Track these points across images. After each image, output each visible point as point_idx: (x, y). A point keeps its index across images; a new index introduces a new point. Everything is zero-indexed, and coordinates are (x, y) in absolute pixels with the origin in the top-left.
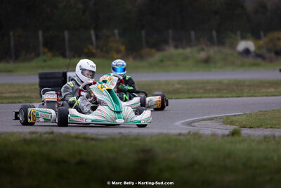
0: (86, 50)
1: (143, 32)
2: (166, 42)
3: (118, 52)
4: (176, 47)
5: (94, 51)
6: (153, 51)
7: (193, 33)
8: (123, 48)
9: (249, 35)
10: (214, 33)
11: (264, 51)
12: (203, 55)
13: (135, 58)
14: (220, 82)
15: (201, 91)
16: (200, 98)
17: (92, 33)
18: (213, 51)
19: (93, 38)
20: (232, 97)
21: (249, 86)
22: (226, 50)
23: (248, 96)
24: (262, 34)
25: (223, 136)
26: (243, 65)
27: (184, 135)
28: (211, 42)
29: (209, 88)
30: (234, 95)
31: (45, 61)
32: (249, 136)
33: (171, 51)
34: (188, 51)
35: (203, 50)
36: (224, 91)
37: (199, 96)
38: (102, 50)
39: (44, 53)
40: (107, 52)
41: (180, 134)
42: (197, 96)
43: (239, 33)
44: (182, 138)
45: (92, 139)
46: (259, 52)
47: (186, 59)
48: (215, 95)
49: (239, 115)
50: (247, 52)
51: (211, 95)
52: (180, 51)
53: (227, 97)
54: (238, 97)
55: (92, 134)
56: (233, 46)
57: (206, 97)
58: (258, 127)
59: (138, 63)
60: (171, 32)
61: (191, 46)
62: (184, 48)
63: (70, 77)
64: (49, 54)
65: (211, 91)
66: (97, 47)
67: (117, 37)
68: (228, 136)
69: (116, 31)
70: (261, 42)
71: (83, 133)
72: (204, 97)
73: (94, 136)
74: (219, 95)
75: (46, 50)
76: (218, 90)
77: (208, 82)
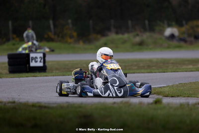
0: (46, 36)
1: (91, 22)
2: (109, 29)
3: (71, 37)
4: (117, 33)
5: (53, 36)
6: (99, 36)
7: (130, 22)
8: (75, 34)
9: (173, 23)
10: (147, 22)
11: (185, 36)
12: (138, 39)
13: (84, 42)
14: (151, 61)
15: (136, 68)
16: (134, 73)
17: (51, 22)
18: (146, 36)
19: (52, 26)
20: (159, 72)
21: (173, 63)
22: (156, 36)
23: (171, 72)
24: (184, 22)
25: (149, 104)
26: (169, 47)
27: (118, 103)
28: (145, 29)
29: (141, 65)
30: (161, 70)
31: (14, 44)
32: (168, 104)
33: (113, 36)
34: (126, 36)
35: (138, 35)
36: (154, 68)
37: (133, 72)
38: (58, 36)
39: (13, 39)
40: (62, 37)
41: (115, 103)
42: (131, 72)
43: (166, 22)
44: (116, 105)
45: (45, 107)
46: (182, 37)
47: (124, 42)
48: (146, 71)
49: (163, 87)
50: (172, 36)
51: (143, 71)
52: (120, 36)
53: (155, 72)
54: (164, 72)
55: (45, 103)
56: (162, 32)
57: (139, 73)
58: (178, 96)
59: (87, 46)
60: (112, 21)
61: (128, 32)
62: (123, 34)
63: (32, 58)
64: (18, 39)
65: (143, 67)
66: (55, 34)
67: (71, 26)
68: (152, 104)
69: (70, 21)
70: (183, 29)
71: (38, 103)
72: (137, 73)
73: (46, 105)
74: (149, 71)
75: (15, 36)
76: (149, 67)
77: (141, 61)
